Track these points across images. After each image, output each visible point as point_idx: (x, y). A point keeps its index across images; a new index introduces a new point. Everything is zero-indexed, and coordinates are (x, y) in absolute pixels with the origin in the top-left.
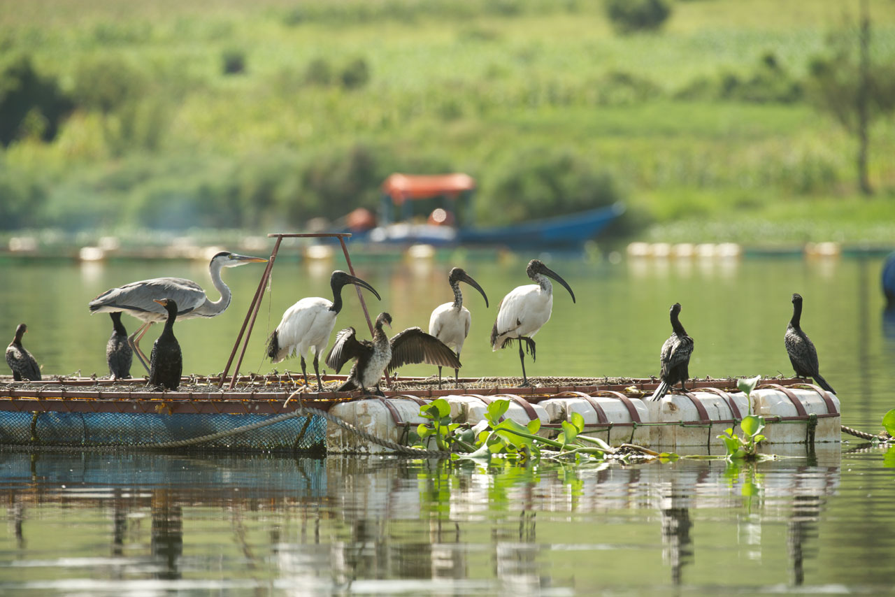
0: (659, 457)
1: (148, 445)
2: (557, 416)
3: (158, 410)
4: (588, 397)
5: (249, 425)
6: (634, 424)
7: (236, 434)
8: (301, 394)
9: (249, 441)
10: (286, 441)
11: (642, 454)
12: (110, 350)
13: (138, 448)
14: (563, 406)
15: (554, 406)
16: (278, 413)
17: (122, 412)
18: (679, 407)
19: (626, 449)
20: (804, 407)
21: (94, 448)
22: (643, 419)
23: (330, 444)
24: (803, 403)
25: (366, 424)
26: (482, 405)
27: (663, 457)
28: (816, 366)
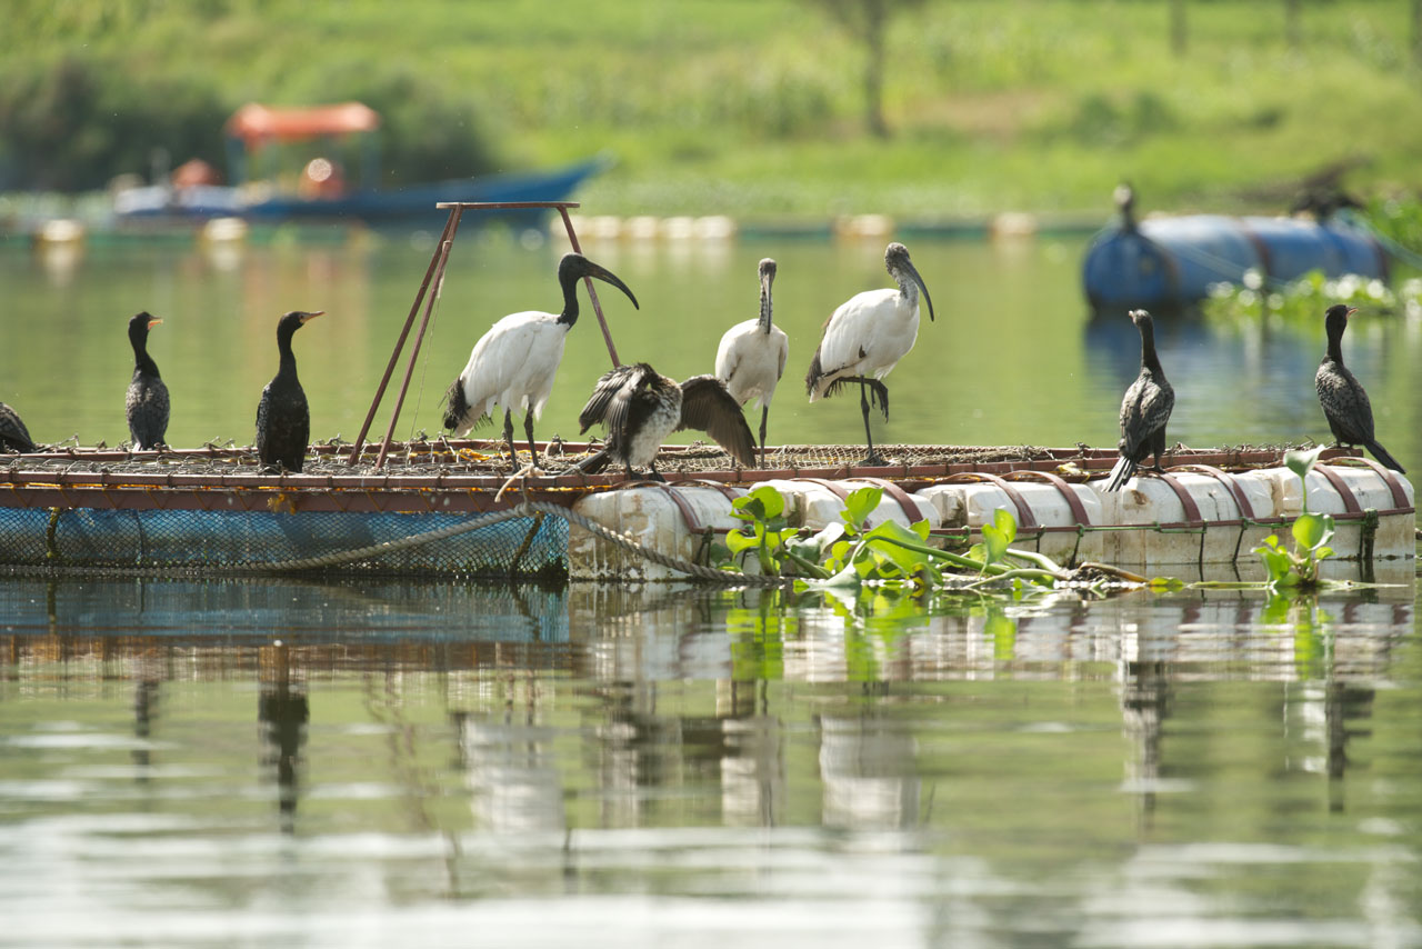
0: (1150, 586)
1: (253, 566)
2: (950, 515)
3: (273, 505)
4: (1003, 482)
5: (433, 532)
6: (1080, 527)
7: (410, 548)
8: (526, 479)
9: (432, 559)
10: (497, 559)
11: (1117, 580)
12: (132, 401)
13: (236, 571)
14: (960, 498)
15: (945, 497)
16: (483, 511)
17: (209, 509)
18: (1151, 498)
19: (1089, 571)
20: (1357, 497)
21: (158, 569)
22: (1094, 520)
23: (574, 564)
24: (1353, 490)
25: (639, 530)
26: (830, 497)
27: (1158, 586)
28: (1371, 428)
